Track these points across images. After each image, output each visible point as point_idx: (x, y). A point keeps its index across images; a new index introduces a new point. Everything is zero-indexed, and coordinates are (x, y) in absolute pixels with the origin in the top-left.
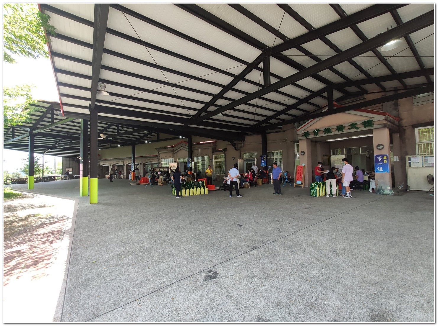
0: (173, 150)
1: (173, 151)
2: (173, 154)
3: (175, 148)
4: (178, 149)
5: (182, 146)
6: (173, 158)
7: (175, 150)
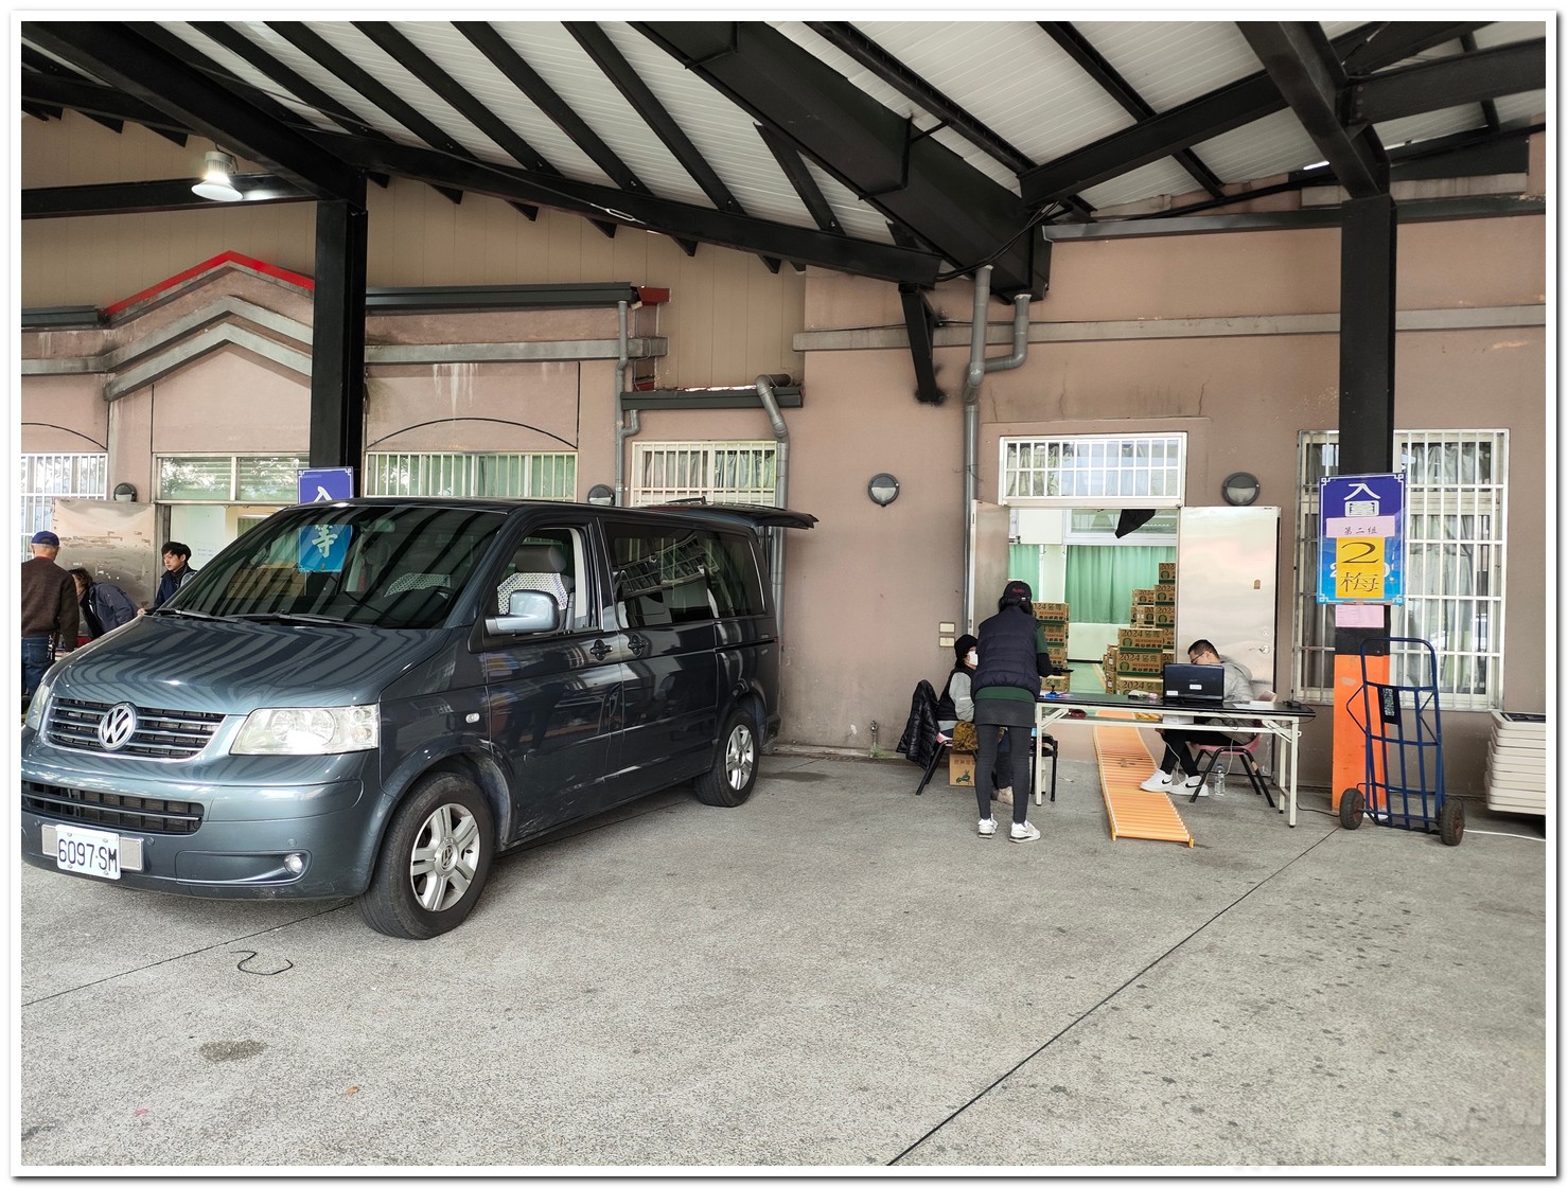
0: (108, 350)
1: (109, 363)
2: (108, 398)
3: (133, 338)
4: (177, 349)
5: (227, 314)
6: (107, 449)
7: (134, 355)
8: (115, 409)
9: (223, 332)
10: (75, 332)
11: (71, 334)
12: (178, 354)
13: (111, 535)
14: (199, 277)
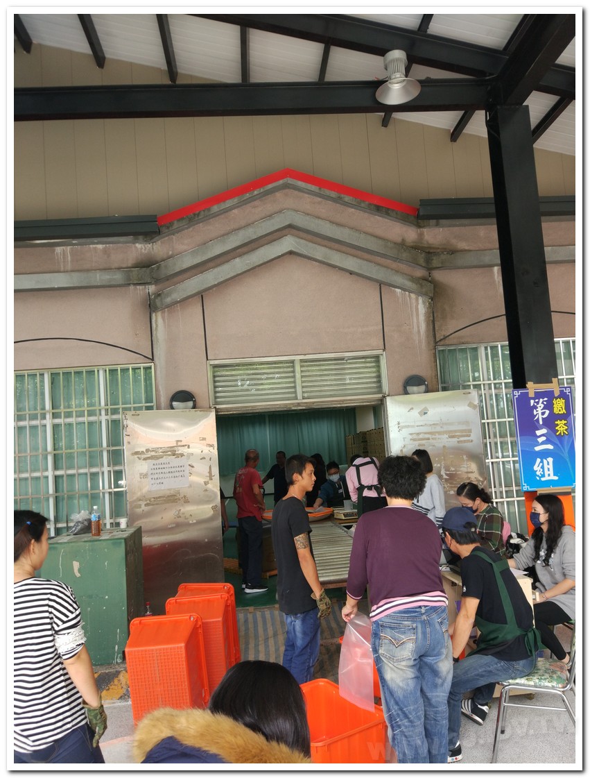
0: (148, 263)
1: (148, 270)
2: (151, 306)
4: (237, 260)
5: (290, 226)
6: (153, 359)
7: (185, 266)
8: (159, 319)
9: (288, 243)
10: (100, 246)
11: (95, 248)
12: (239, 265)
13: (179, 444)
14: (256, 192)
